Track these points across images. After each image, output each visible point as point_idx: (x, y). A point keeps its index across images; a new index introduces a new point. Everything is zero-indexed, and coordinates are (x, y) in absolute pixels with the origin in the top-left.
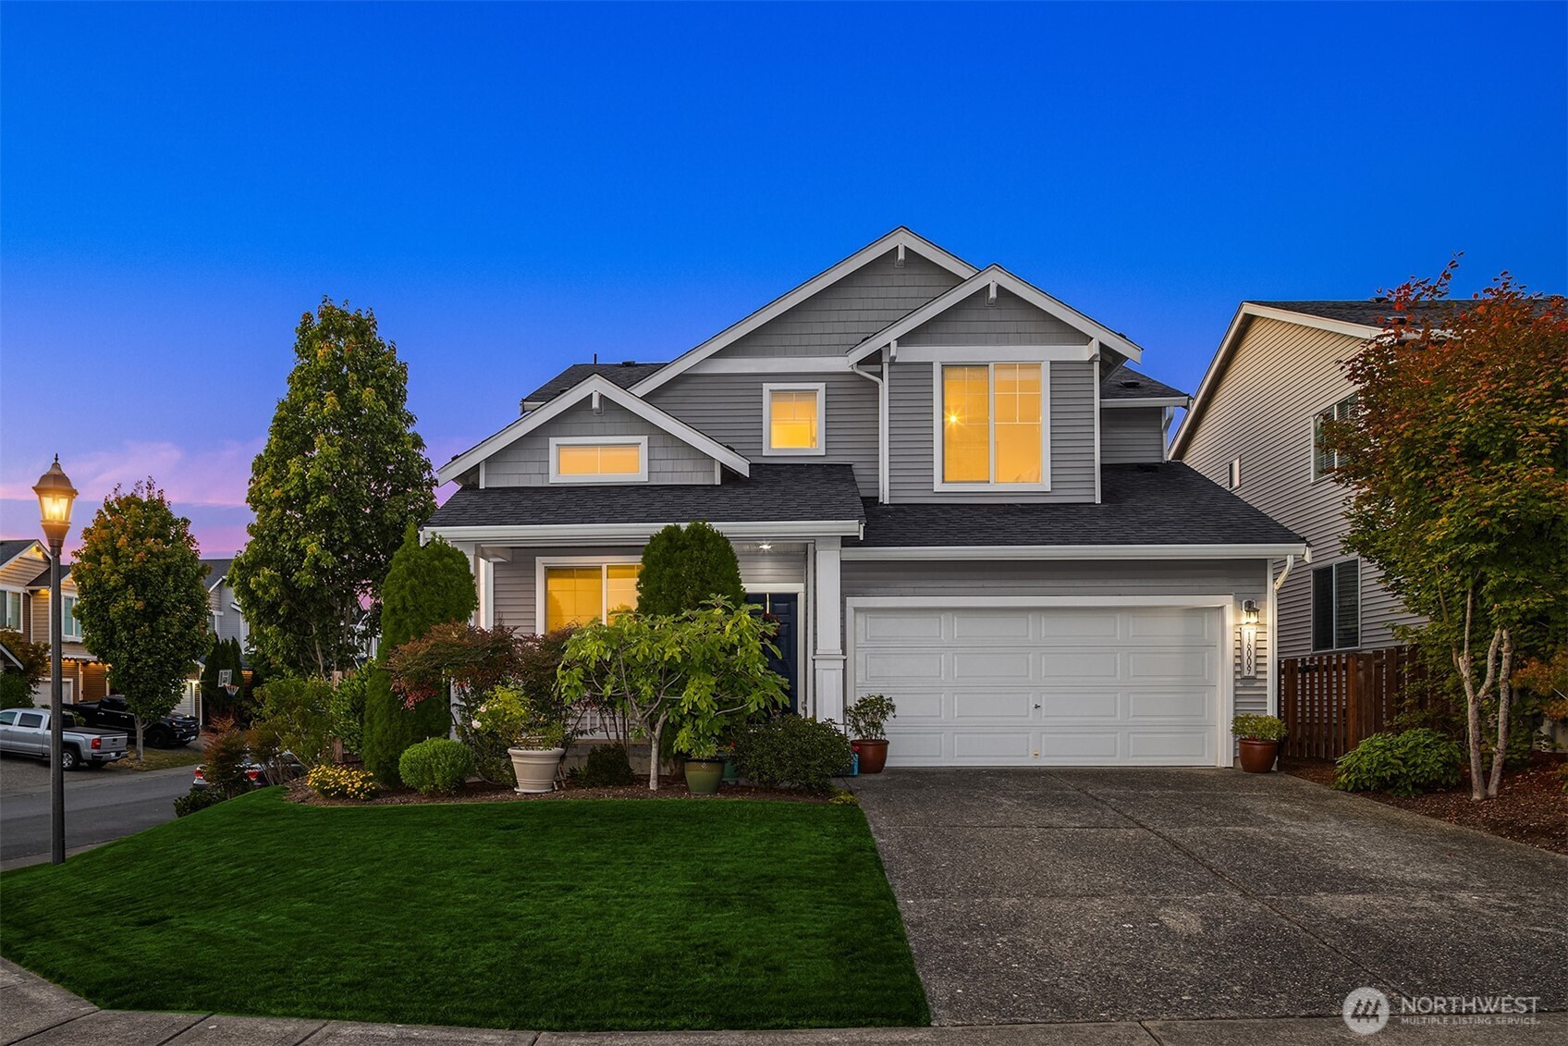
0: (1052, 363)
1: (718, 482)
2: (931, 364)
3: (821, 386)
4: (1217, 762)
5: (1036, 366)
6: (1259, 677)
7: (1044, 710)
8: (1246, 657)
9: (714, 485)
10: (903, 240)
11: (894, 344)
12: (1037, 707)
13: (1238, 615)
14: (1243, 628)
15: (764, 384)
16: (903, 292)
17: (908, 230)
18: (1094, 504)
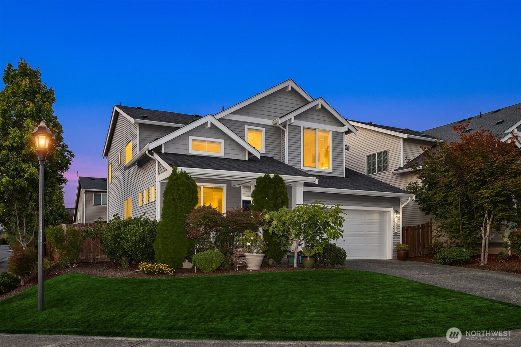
0: (333, 131)
1: (247, 159)
2: (300, 127)
3: (264, 129)
4: (386, 258)
5: (328, 131)
6: (398, 232)
7: (346, 242)
8: (395, 227)
9: (246, 160)
10: (290, 84)
11: (293, 119)
12: (344, 241)
13: (394, 214)
14: (395, 218)
15: (246, 126)
16: (288, 101)
17: (292, 80)
18: (343, 177)
